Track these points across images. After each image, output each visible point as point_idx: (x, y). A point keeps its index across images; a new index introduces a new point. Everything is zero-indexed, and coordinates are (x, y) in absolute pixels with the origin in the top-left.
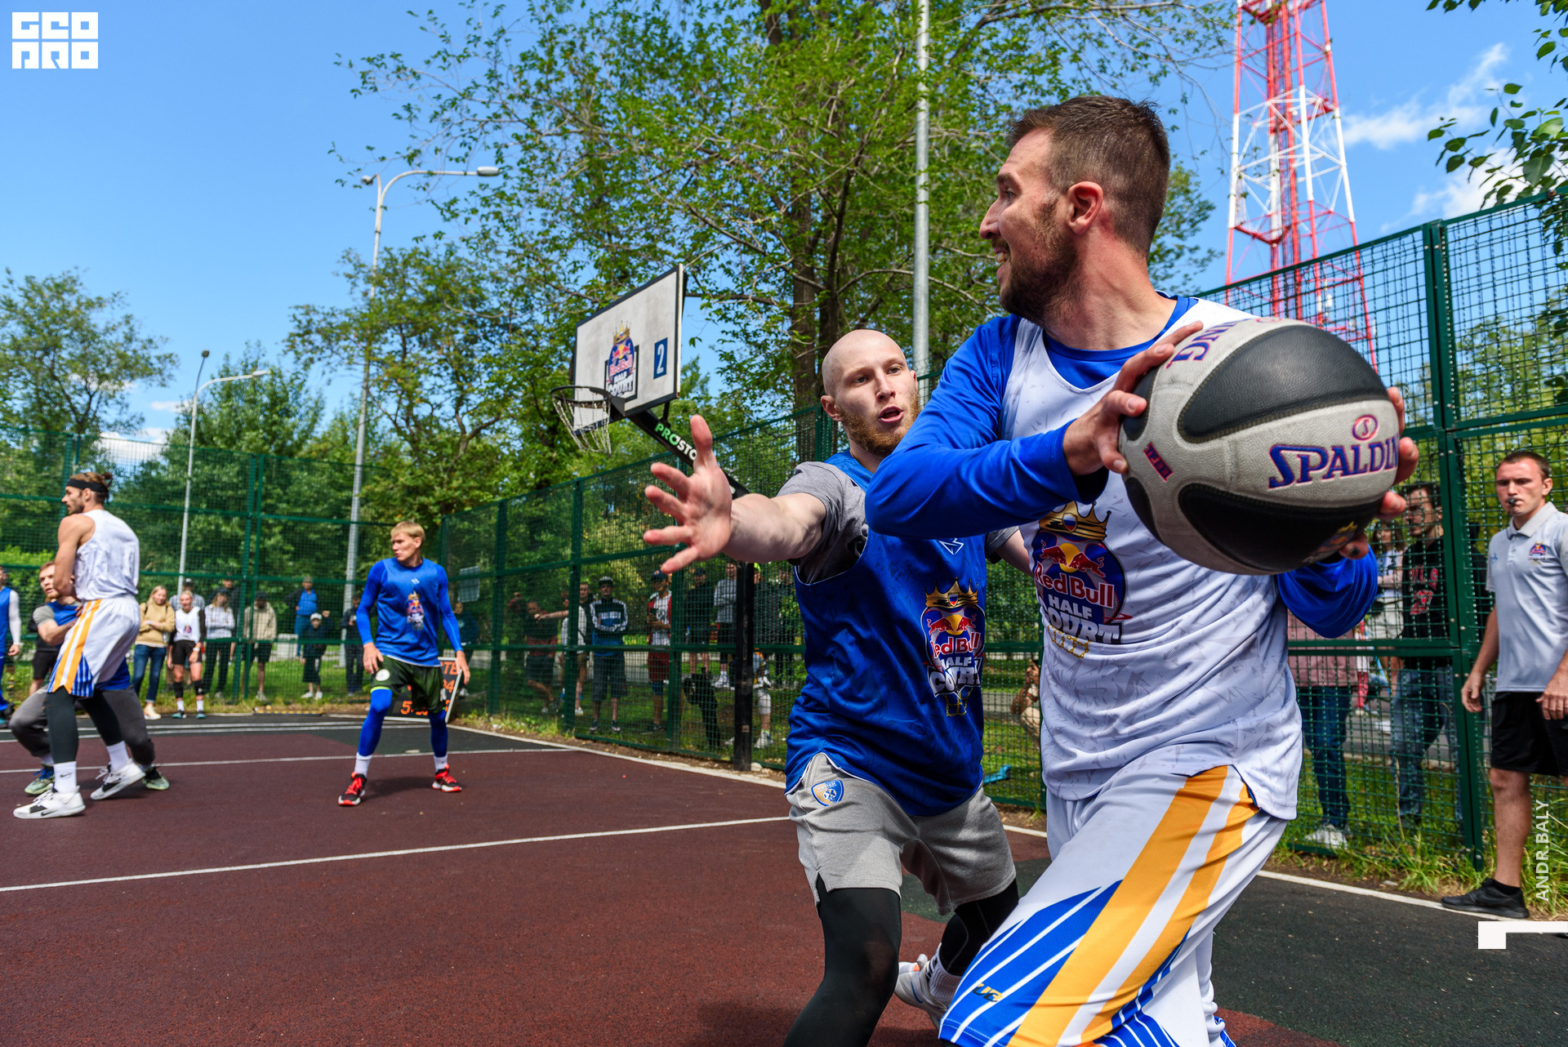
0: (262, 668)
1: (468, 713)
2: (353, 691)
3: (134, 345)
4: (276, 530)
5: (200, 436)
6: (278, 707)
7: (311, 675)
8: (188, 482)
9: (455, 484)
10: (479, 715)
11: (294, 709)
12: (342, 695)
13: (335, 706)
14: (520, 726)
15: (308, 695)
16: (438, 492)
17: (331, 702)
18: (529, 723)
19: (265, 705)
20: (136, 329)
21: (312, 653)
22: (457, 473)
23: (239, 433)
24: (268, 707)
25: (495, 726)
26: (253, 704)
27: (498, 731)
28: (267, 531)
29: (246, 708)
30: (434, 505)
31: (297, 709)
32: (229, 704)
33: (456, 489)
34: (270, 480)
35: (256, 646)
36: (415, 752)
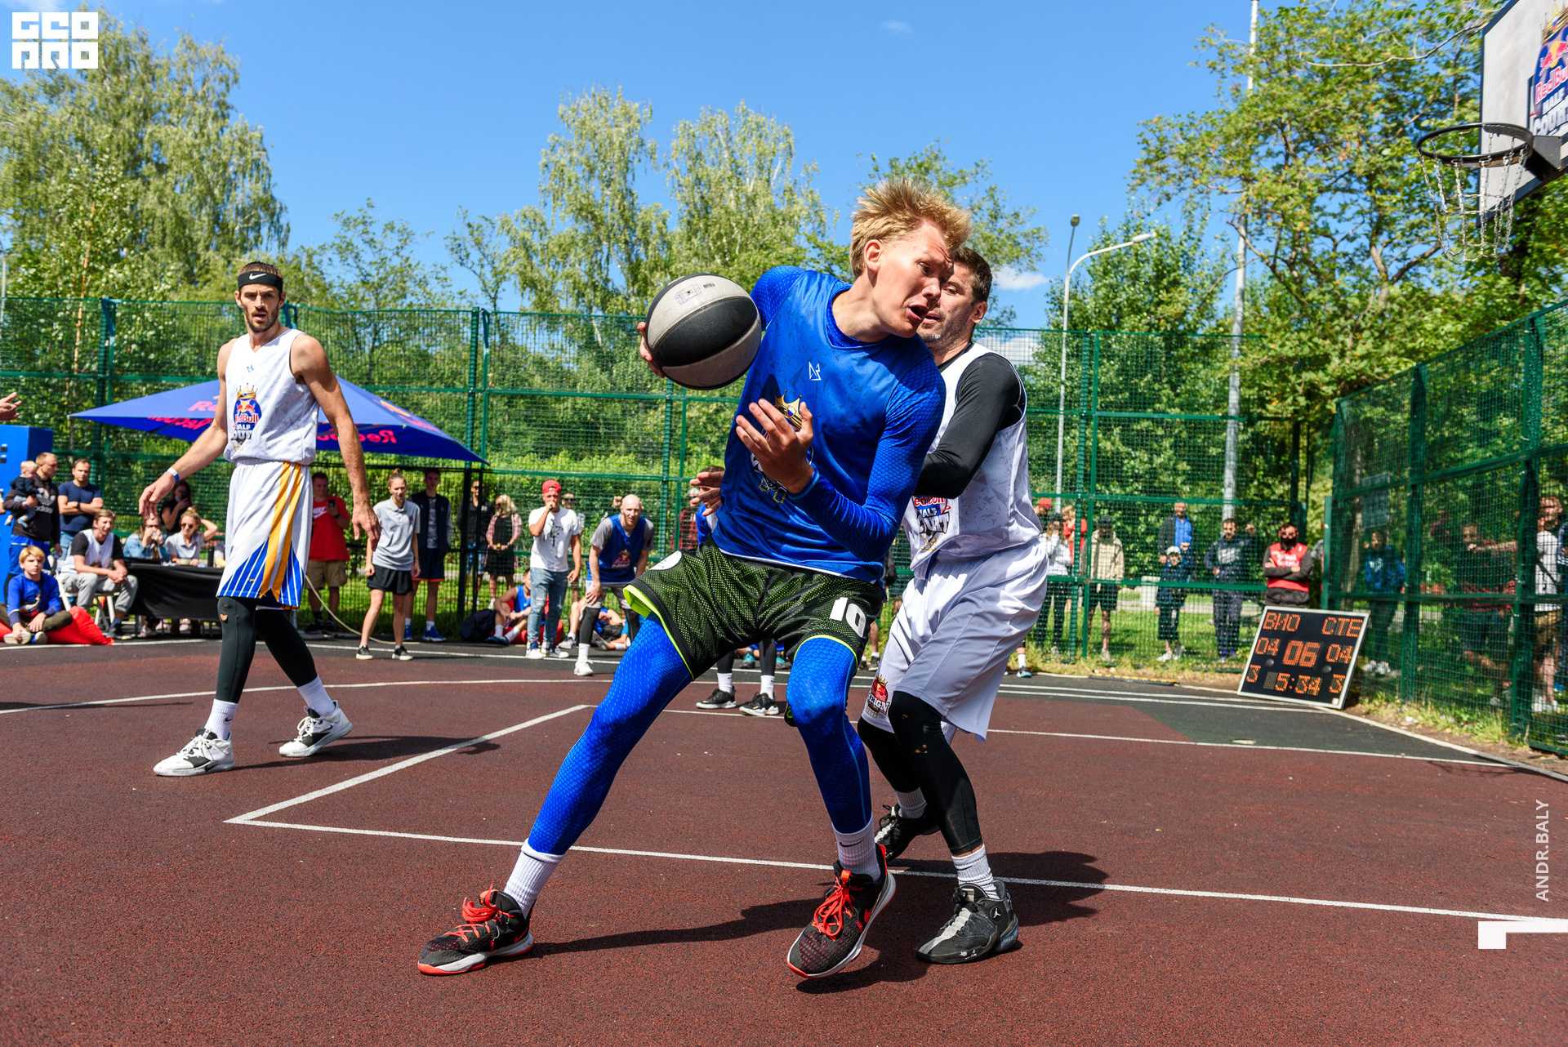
0: (1107, 619)
1: (1372, 696)
2: (1226, 656)
3: (1002, 224)
4: (1166, 443)
5: (1073, 326)
6: (1124, 670)
7: (1168, 632)
8: (1062, 387)
9: (1361, 350)
10: (1388, 701)
11: (1144, 675)
12: (1208, 660)
13: (1198, 674)
14: (1445, 720)
15: (1164, 658)
16: (1335, 364)
17: (1193, 669)
18: (1459, 720)
19: (1109, 667)
20: (1001, 203)
21: (1169, 602)
22: (1366, 334)
23: (1119, 317)
24: (1112, 670)
25: (1409, 719)
26: (1093, 665)
27: (1409, 728)
28: (1155, 446)
29: (1085, 668)
30: (1328, 384)
31: (1149, 673)
32: (1064, 662)
33: (1362, 358)
34: (1157, 378)
35: (1099, 589)
36: (1248, 744)
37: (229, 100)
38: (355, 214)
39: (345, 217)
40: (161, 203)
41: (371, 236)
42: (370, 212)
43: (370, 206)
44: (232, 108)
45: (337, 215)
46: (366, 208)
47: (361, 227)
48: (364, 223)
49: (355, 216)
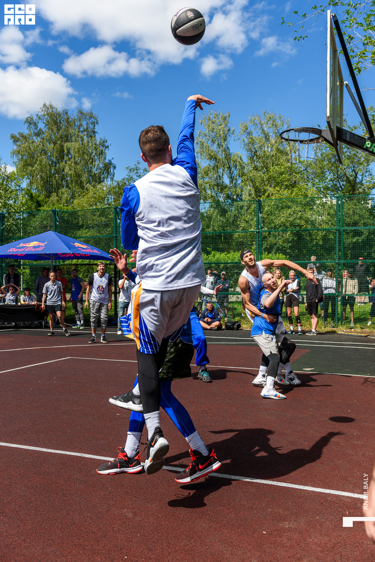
15: (369, 324)
35: (347, 298)
37: (96, 130)
38: (134, 167)
39: (130, 168)
40: (70, 169)
41: (139, 174)
42: (139, 165)
43: (138, 163)
44: (97, 132)
45: (127, 168)
46: (137, 164)
47: (136, 171)
48: (137, 170)
49: (133, 168)
